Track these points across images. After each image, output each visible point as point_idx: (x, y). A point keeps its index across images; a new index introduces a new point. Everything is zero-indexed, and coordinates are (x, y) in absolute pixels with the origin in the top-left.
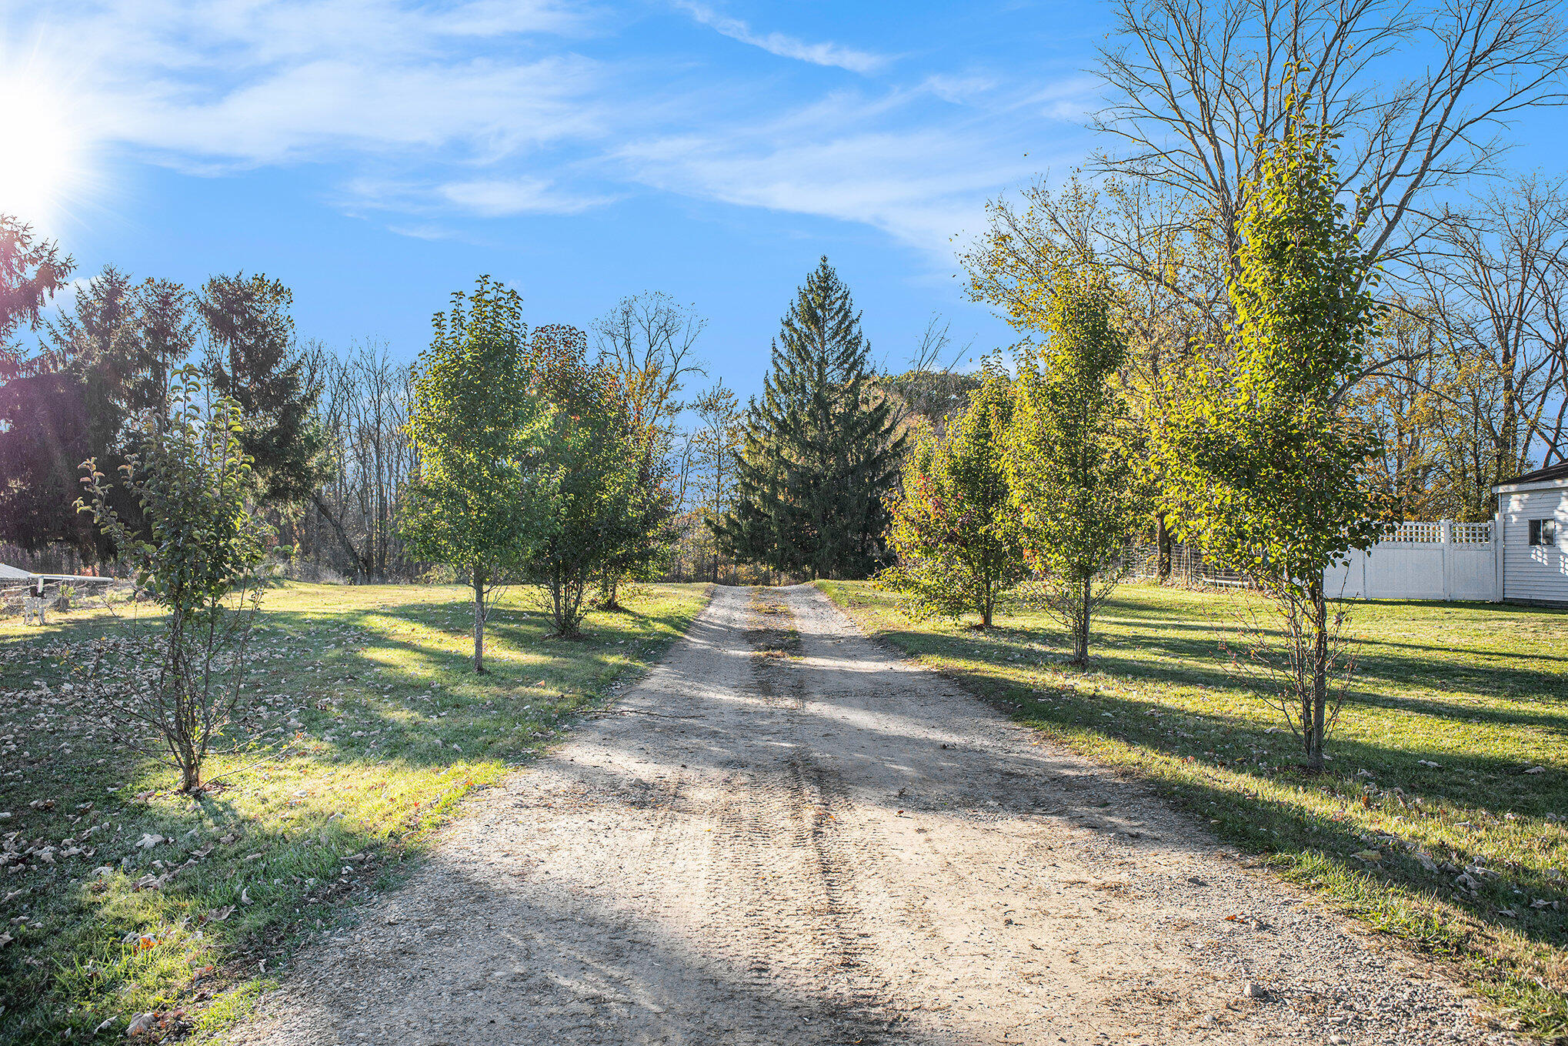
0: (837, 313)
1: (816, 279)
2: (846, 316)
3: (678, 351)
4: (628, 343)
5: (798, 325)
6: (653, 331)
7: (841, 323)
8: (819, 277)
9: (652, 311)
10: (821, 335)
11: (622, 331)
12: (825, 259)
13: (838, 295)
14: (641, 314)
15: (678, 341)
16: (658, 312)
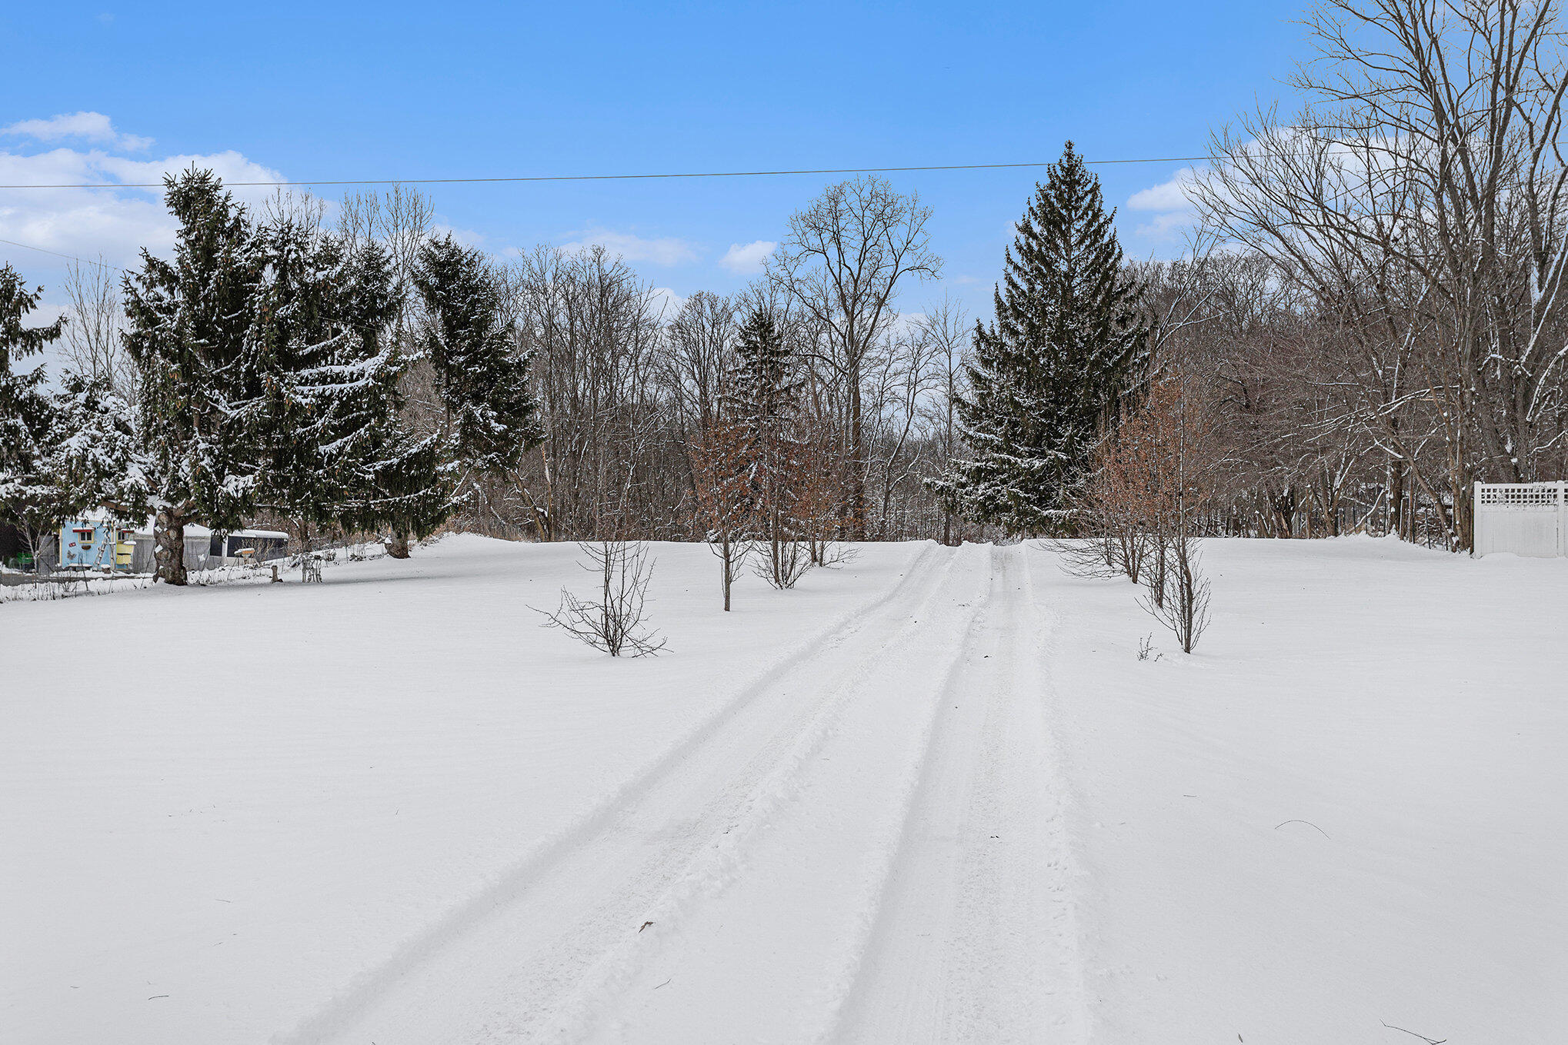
0: (1085, 213)
1: (1059, 173)
2: (1096, 216)
3: (898, 245)
4: (836, 238)
5: (1037, 228)
6: (868, 221)
7: (1090, 224)
8: (1063, 169)
9: (866, 195)
10: (1066, 242)
11: (829, 220)
12: (1070, 146)
13: (1087, 188)
14: (852, 199)
15: (899, 233)
16: (874, 195)
